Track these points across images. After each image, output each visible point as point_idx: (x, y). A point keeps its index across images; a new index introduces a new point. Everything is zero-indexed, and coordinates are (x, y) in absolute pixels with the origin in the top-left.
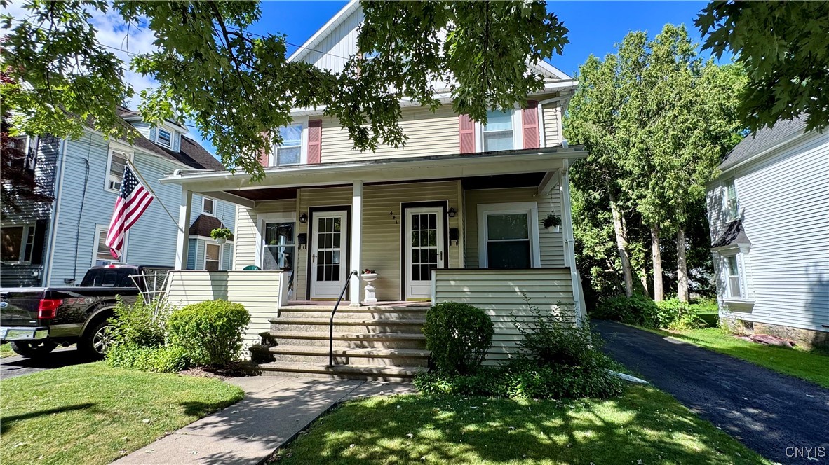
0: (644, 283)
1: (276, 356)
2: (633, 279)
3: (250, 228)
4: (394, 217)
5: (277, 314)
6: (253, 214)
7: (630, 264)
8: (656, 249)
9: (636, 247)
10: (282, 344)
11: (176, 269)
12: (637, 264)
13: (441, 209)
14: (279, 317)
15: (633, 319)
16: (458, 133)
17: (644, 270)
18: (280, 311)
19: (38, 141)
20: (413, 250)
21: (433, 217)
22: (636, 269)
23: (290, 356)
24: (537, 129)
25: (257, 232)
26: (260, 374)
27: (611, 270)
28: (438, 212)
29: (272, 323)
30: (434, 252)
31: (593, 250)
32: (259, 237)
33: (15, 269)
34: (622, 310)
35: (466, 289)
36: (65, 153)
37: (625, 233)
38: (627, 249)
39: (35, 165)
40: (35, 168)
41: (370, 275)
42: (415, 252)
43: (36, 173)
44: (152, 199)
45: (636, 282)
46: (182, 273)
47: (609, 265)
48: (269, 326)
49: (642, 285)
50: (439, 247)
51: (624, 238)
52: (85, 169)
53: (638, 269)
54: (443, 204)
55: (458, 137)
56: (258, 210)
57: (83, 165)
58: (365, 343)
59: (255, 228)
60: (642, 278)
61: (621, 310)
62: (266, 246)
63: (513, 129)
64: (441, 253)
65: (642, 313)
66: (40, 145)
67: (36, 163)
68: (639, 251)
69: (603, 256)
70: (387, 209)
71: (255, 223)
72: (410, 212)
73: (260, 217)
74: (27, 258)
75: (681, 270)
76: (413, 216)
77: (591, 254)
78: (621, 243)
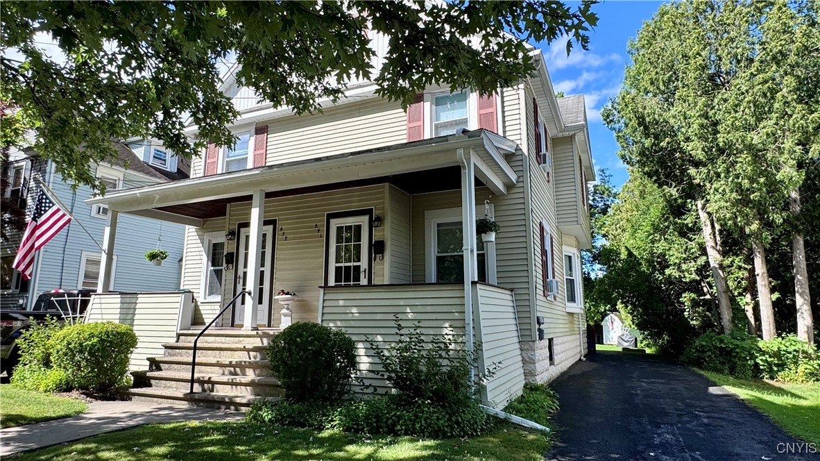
0: (750, 314)
1: (153, 382)
2: (733, 309)
3: (197, 249)
4: (319, 230)
5: (175, 339)
6: (200, 233)
7: (728, 286)
8: (760, 266)
9: (733, 261)
10: (165, 369)
11: (98, 292)
12: (738, 287)
13: (366, 218)
14: (177, 341)
15: (719, 366)
16: (405, 127)
17: (748, 296)
18: (179, 336)
19: (31, 170)
20: (336, 268)
21: (358, 228)
22: (736, 294)
23: (164, 382)
24: (495, 113)
25: (204, 253)
26: (130, 399)
27: (708, 297)
28: (363, 221)
29: (166, 347)
30: (357, 268)
31: (679, 268)
32: (205, 258)
33: (7, 297)
34: (705, 352)
35: (354, 310)
36: (51, 181)
37: (719, 243)
38: (721, 267)
39: (27, 194)
40: (27, 197)
41: (284, 296)
42: (338, 270)
43: (28, 201)
44: (69, 221)
45: (738, 313)
46: (102, 296)
47: (705, 289)
48: (162, 351)
49: (746, 317)
50: (364, 264)
51: (718, 251)
52: (72, 195)
53: (740, 294)
54: (368, 212)
55: (405, 132)
56: (205, 229)
57: (70, 191)
58: (238, 370)
59: (202, 249)
60: (747, 308)
61: (703, 352)
62: (212, 268)
63: (468, 117)
64: (365, 271)
65: (735, 357)
66: (33, 174)
67: (28, 191)
68: (740, 268)
69: (694, 276)
70: (310, 222)
71: (202, 243)
72: (335, 223)
73: (207, 237)
74: (17, 288)
75: (801, 295)
76: (338, 227)
77: (676, 274)
78: (714, 258)
